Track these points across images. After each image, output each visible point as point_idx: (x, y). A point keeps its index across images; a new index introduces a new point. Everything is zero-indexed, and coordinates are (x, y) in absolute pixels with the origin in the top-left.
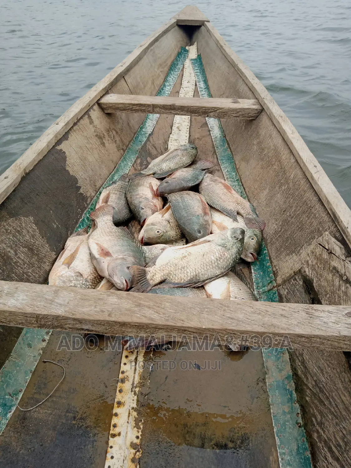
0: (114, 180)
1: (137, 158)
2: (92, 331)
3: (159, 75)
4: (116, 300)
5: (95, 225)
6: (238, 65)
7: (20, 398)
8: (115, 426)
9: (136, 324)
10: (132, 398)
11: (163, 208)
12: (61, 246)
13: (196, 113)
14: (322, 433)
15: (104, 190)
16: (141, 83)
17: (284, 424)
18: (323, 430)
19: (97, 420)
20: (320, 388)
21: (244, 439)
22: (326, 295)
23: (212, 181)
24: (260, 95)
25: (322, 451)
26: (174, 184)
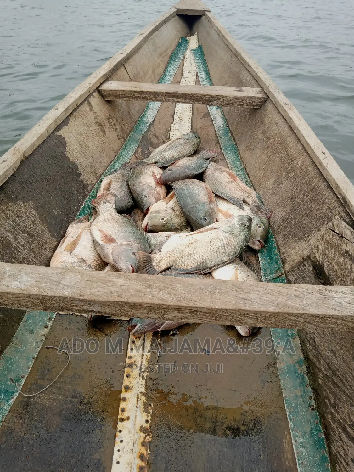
0: (115, 169)
1: (138, 147)
2: (101, 312)
3: (159, 65)
4: (125, 282)
5: (96, 212)
6: (241, 54)
7: (22, 385)
8: (123, 410)
9: (147, 305)
10: (140, 383)
11: (167, 196)
12: (62, 233)
13: (199, 101)
14: (336, 414)
15: (105, 178)
16: (141, 72)
17: (297, 407)
18: (337, 411)
19: (104, 405)
20: (333, 371)
21: (257, 422)
22: (337, 279)
23: (216, 169)
24: (264, 83)
25: (336, 431)
26: (178, 172)
